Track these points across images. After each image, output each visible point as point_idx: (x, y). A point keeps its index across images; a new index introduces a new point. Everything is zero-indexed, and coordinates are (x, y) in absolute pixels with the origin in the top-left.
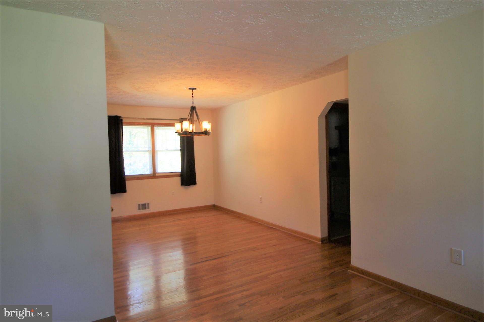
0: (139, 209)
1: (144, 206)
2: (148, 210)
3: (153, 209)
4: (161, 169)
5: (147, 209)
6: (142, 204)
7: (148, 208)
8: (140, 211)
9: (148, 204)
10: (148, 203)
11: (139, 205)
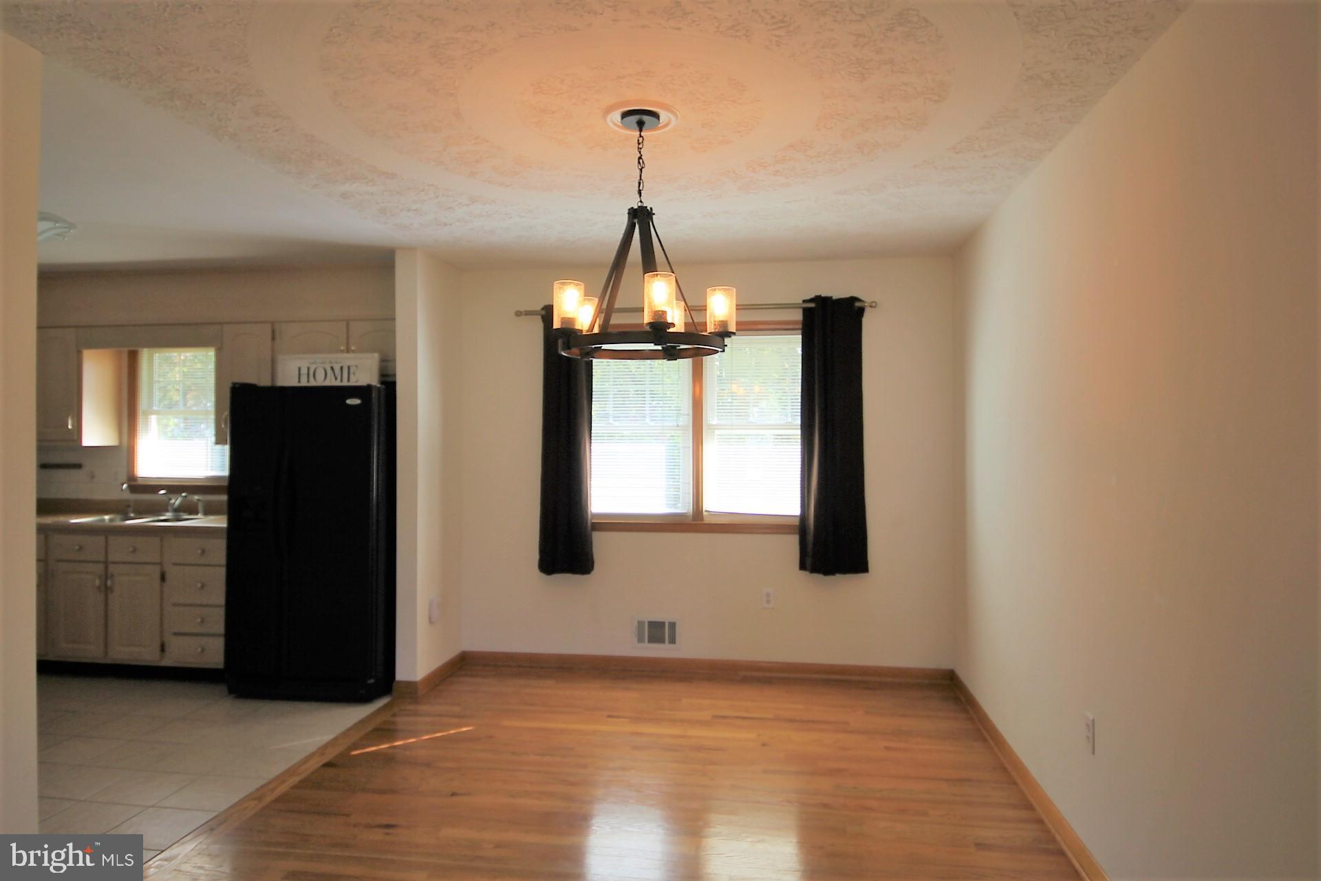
0: (641, 640)
1: (657, 631)
2: (672, 646)
3: (688, 647)
4: (716, 502)
5: (667, 646)
6: (649, 622)
7: (673, 640)
8: (641, 645)
9: (673, 625)
10: (672, 621)
11: (641, 624)
